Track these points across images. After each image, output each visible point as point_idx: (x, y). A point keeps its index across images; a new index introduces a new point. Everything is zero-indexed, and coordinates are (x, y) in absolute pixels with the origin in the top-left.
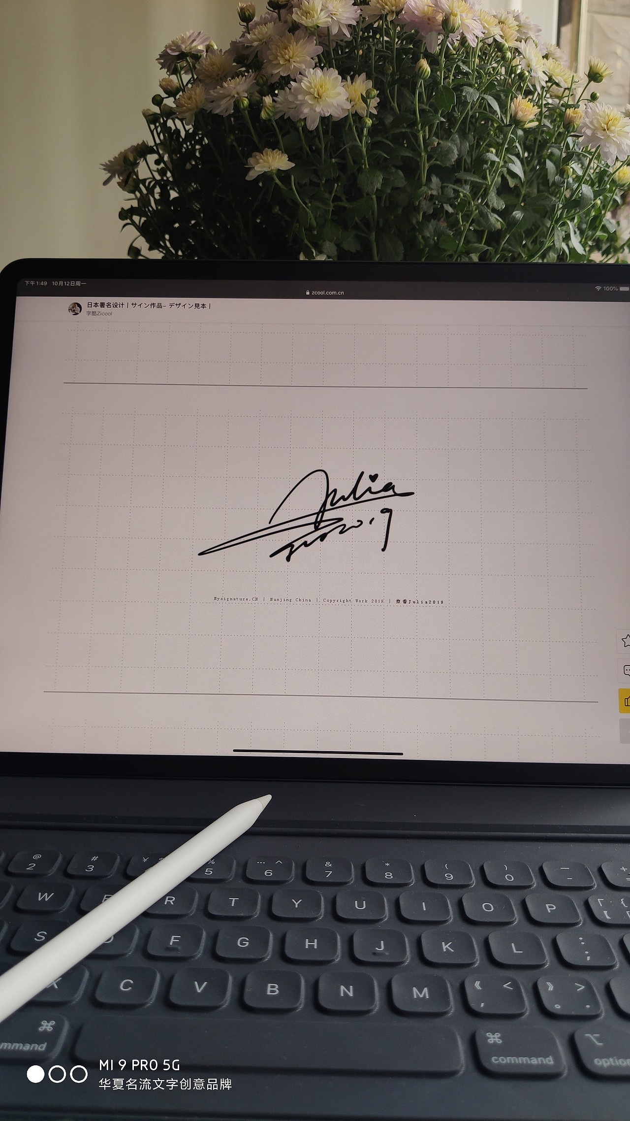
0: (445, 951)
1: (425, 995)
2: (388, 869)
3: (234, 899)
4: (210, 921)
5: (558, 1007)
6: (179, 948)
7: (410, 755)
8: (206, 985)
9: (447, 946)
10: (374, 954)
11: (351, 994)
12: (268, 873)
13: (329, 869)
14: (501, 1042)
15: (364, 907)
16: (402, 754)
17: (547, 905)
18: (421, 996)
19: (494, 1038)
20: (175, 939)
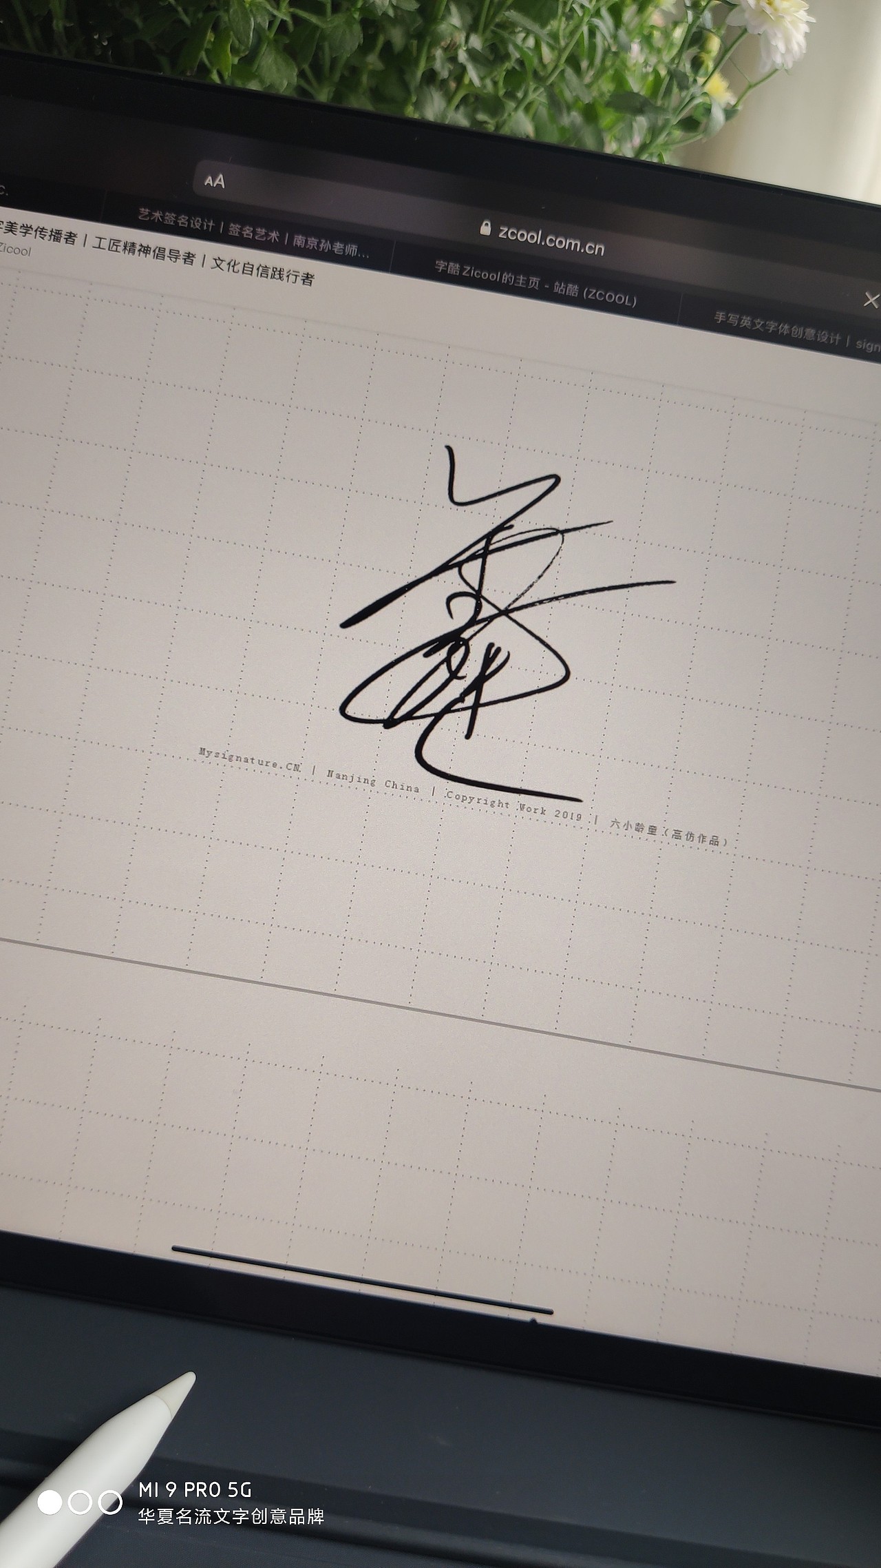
16: (550, 1313)
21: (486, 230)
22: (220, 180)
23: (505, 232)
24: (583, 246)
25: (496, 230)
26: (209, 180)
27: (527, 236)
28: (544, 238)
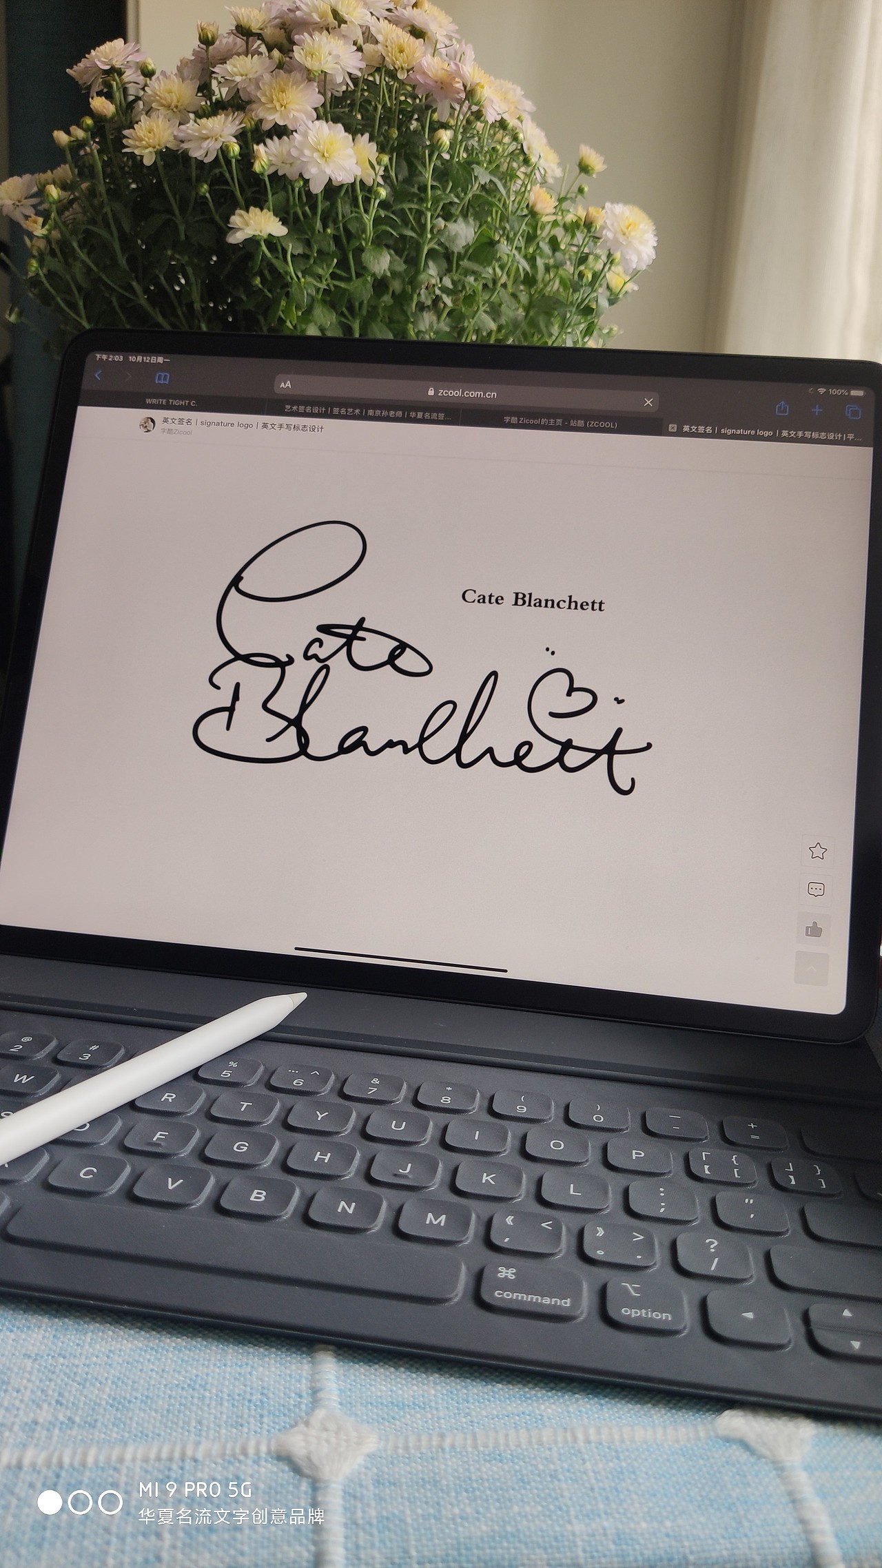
0: (484, 1182)
1: (440, 1222)
2: (447, 1094)
3: (246, 1104)
4: (209, 1123)
5: (600, 1253)
6: (163, 1144)
7: (517, 972)
8: (181, 1183)
9: (488, 1178)
10: (395, 1175)
11: (350, 1211)
12: (298, 1083)
13: (374, 1086)
14: (514, 1277)
15: (402, 1128)
16: (506, 971)
17: (634, 1152)
18: (435, 1223)
19: (507, 1273)
20: (161, 1135)
21: (431, 392)
22: (288, 384)
23: (442, 392)
24: (485, 394)
25: (436, 392)
26: (282, 385)
27: (454, 393)
28: (463, 393)
